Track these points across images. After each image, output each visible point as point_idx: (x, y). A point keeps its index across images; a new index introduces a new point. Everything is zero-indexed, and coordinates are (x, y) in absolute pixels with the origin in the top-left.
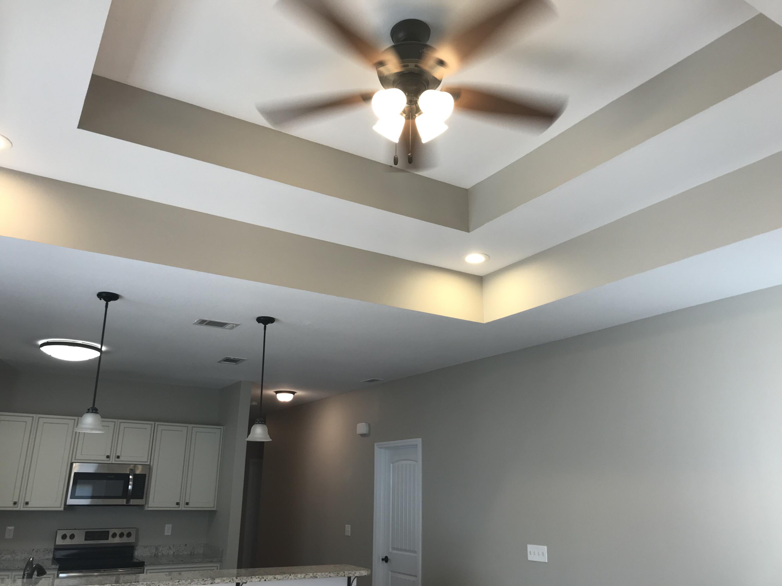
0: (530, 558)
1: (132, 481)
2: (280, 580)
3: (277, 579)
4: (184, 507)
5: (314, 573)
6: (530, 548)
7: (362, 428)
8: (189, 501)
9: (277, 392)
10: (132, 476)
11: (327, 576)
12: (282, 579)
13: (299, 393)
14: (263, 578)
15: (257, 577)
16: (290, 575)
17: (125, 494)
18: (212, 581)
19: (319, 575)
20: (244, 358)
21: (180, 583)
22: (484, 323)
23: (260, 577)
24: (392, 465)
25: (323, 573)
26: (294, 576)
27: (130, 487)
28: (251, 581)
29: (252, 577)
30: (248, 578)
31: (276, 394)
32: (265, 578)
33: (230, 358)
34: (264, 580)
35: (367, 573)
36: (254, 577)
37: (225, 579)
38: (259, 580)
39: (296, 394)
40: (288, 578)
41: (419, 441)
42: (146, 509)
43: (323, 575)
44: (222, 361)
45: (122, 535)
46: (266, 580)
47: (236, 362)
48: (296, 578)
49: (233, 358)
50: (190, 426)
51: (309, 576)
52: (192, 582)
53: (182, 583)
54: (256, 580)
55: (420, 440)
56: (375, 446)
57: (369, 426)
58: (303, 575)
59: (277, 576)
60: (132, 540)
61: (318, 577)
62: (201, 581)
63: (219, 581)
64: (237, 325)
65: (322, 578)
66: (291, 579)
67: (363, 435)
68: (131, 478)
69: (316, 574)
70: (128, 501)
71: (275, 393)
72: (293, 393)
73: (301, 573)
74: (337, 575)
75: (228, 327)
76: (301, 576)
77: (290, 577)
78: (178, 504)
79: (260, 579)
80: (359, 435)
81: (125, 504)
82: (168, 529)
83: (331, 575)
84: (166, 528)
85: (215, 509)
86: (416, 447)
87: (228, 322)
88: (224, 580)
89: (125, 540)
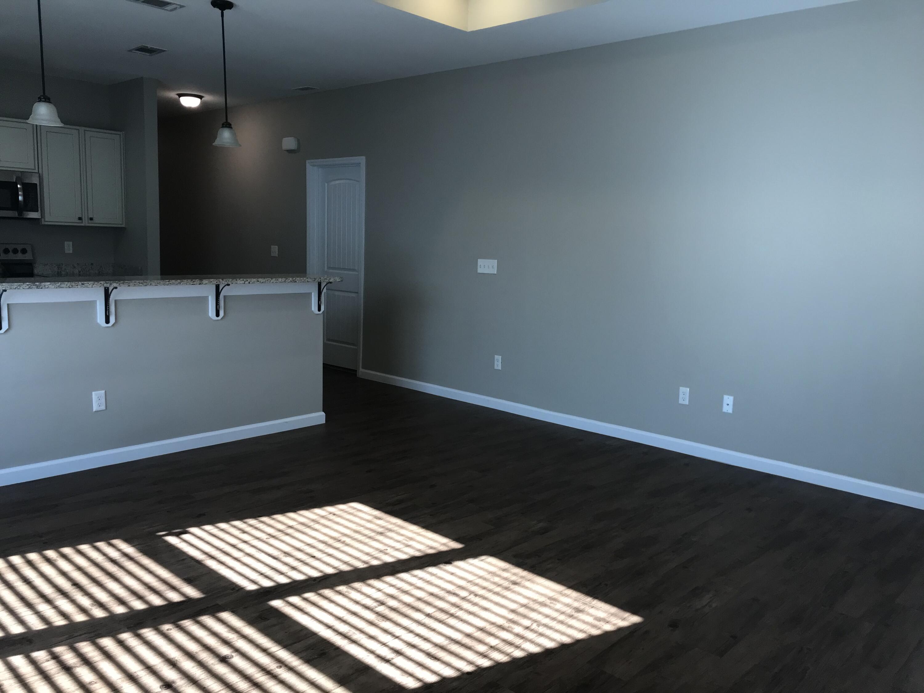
0: (480, 271)
1: (22, 191)
2: (262, 283)
3: (260, 282)
4: (89, 223)
5: (293, 278)
6: (480, 262)
7: (289, 143)
8: (93, 216)
9: (180, 95)
10: (20, 185)
11: (305, 281)
12: (265, 282)
13: (208, 98)
14: (247, 281)
15: (242, 279)
16: (272, 279)
17: (15, 205)
18: (200, 282)
19: (298, 280)
20: (164, 48)
21: (170, 282)
22: (468, 31)
23: (245, 280)
24: (326, 184)
25: (302, 278)
26: (275, 280)
27: (20, 198)
28: (237, 283)
29: (237, 279)
30: (233, 280)
31: (179, 97)
32: (249, 281)
33: (147, 47)
34: (247, 282)
35: (341, 279)
36: (239, 279)
37: (212, 280)
38: (243, 282)
39: (203, 99)
40: (270, 282)
41: (362, 160)
42: (43, 223)
43: (301, 280)
44: (134, 49)
45: (15, 251)
46: (250, 282)
47: (150, 53)
48: (277, 281)
49: (151, 48)
50: (82, 129)
51: (289, 281)
52: (181, 282)
53: (173, 283)
54: (241, 282)
55: (363, 158)
56: (308, 165)
57: (298, 141)
58: (283, 279)
59: (260, 280)
60: (28, 256)
61: (297, 282)
62: (190, 282)
63: (207, 282)
64: (182, 7)
65: (301, 282)
66: (273, 282)
67: (290, 151)
68: (20, 188)
69: (296, 279)
70: (20, 213)
71: (177, 97)
72: (200, 97)
73: (282, 278)
74: (314, 281)
75: (169, 7)
76: (281, 280)
77: (272, 281)
78: (80, 219)
79: (245, 281)
80: (285, 150)
81: (17, 216)
82: (69, 247)
83: (309, 280)
84: (65, 245)
85: (123, 226)
86: (360, 166)
87: (172, 2)
88: (211, 282)
89: (20, 256)
